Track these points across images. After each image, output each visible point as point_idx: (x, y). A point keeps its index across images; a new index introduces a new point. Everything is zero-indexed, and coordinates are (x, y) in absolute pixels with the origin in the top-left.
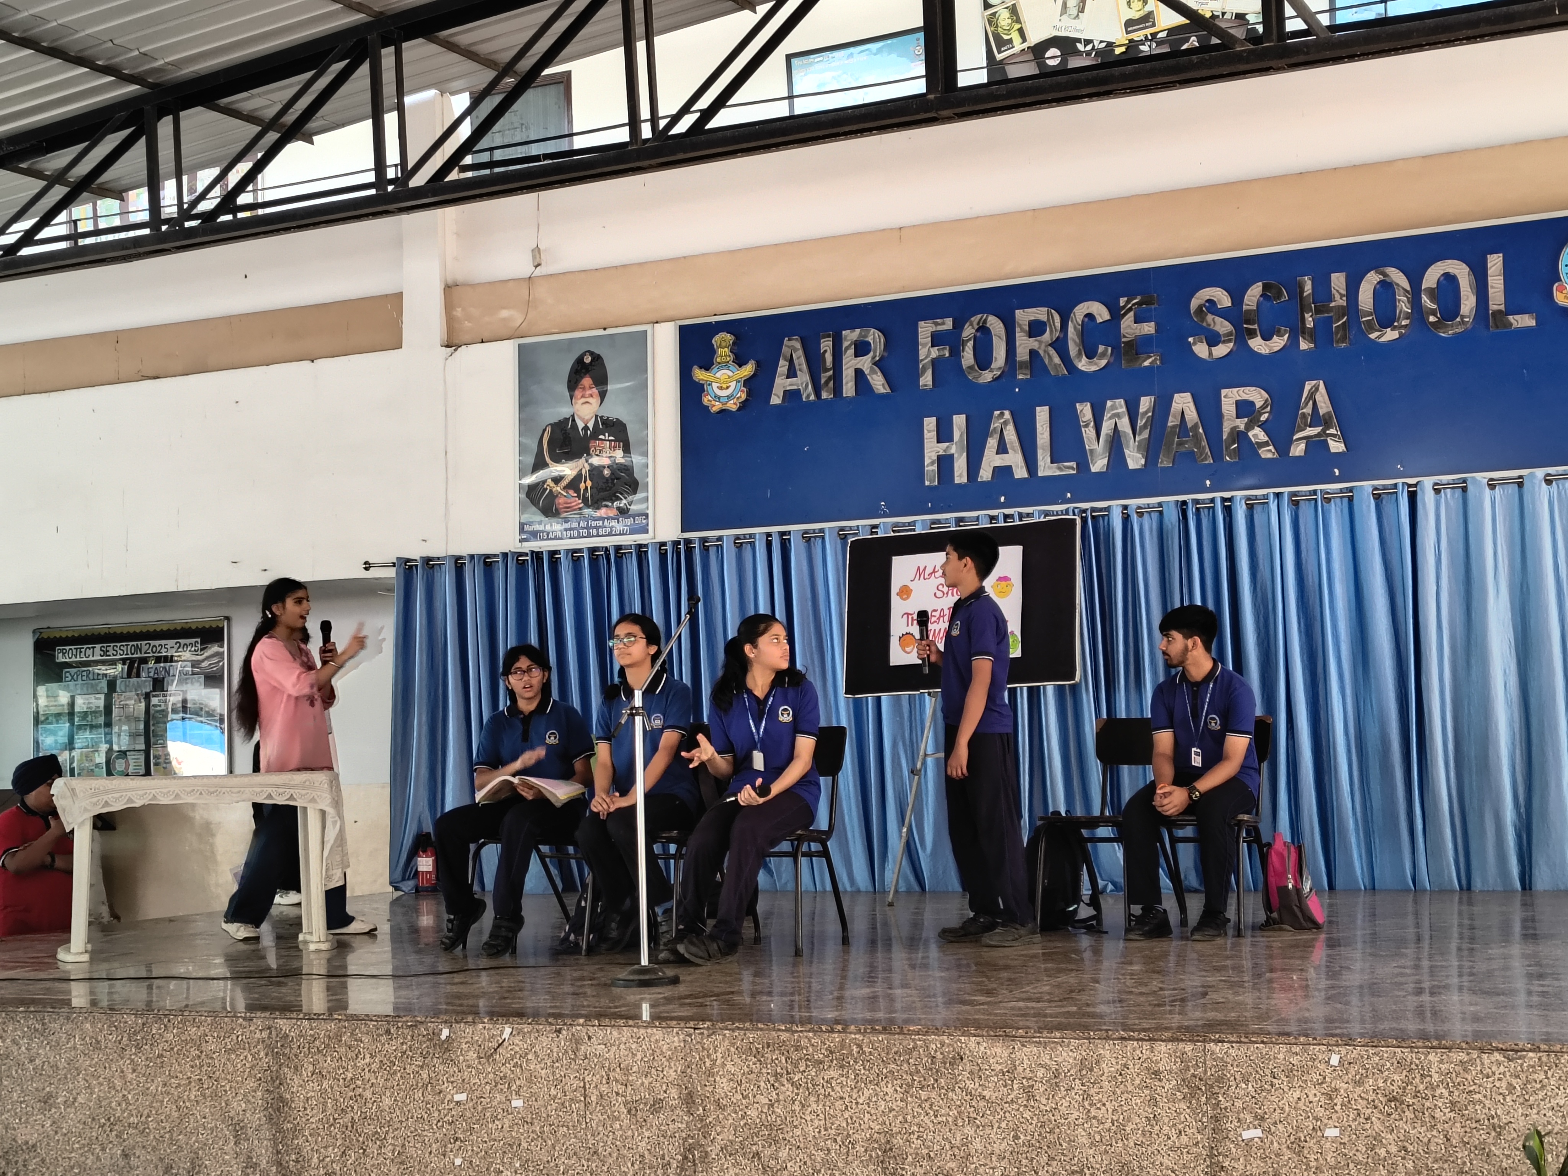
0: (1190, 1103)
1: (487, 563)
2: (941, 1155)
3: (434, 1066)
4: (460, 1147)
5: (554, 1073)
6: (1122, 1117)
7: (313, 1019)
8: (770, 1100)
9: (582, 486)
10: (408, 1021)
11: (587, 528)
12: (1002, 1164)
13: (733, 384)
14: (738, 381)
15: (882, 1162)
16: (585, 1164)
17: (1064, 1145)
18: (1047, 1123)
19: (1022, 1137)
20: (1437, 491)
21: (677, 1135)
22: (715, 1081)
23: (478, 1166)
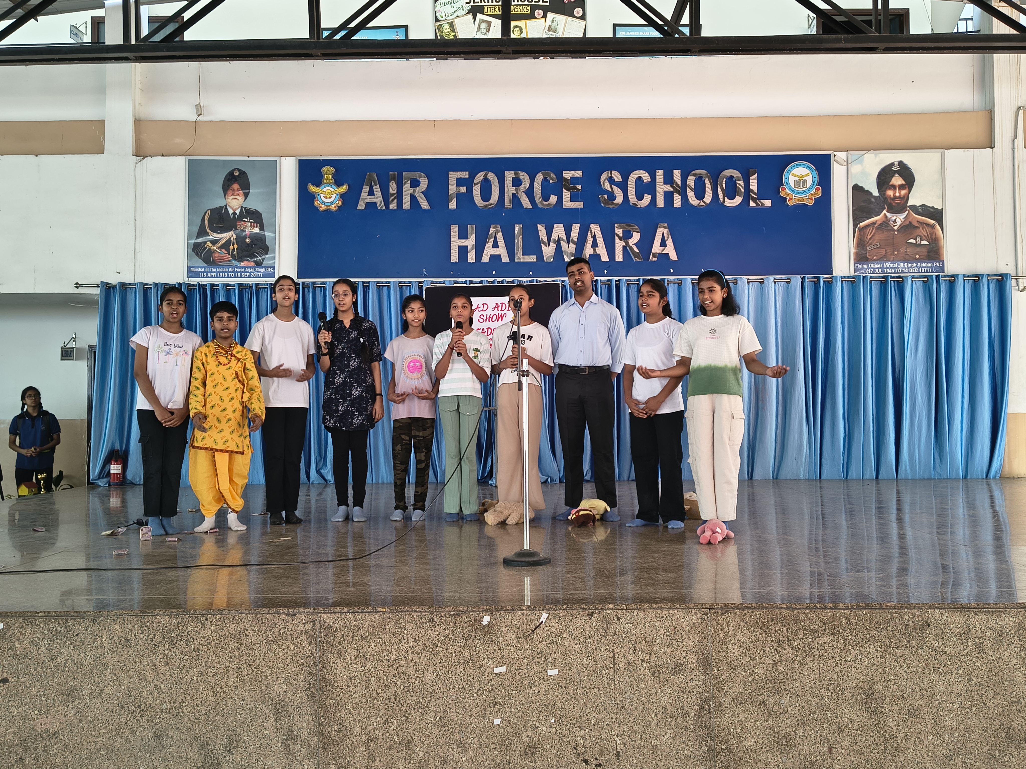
3: (476, 646)
5: (586, 648)
7: (358, 612)
9: (231, 247)
10: (450, 611)
11: (234, 272)
12: (959, 699)
13: (334, 196)
14: (337, 195)
17: (1006, 683)
21: (695, 690)
22: (727, 648)
23: (515, 724)
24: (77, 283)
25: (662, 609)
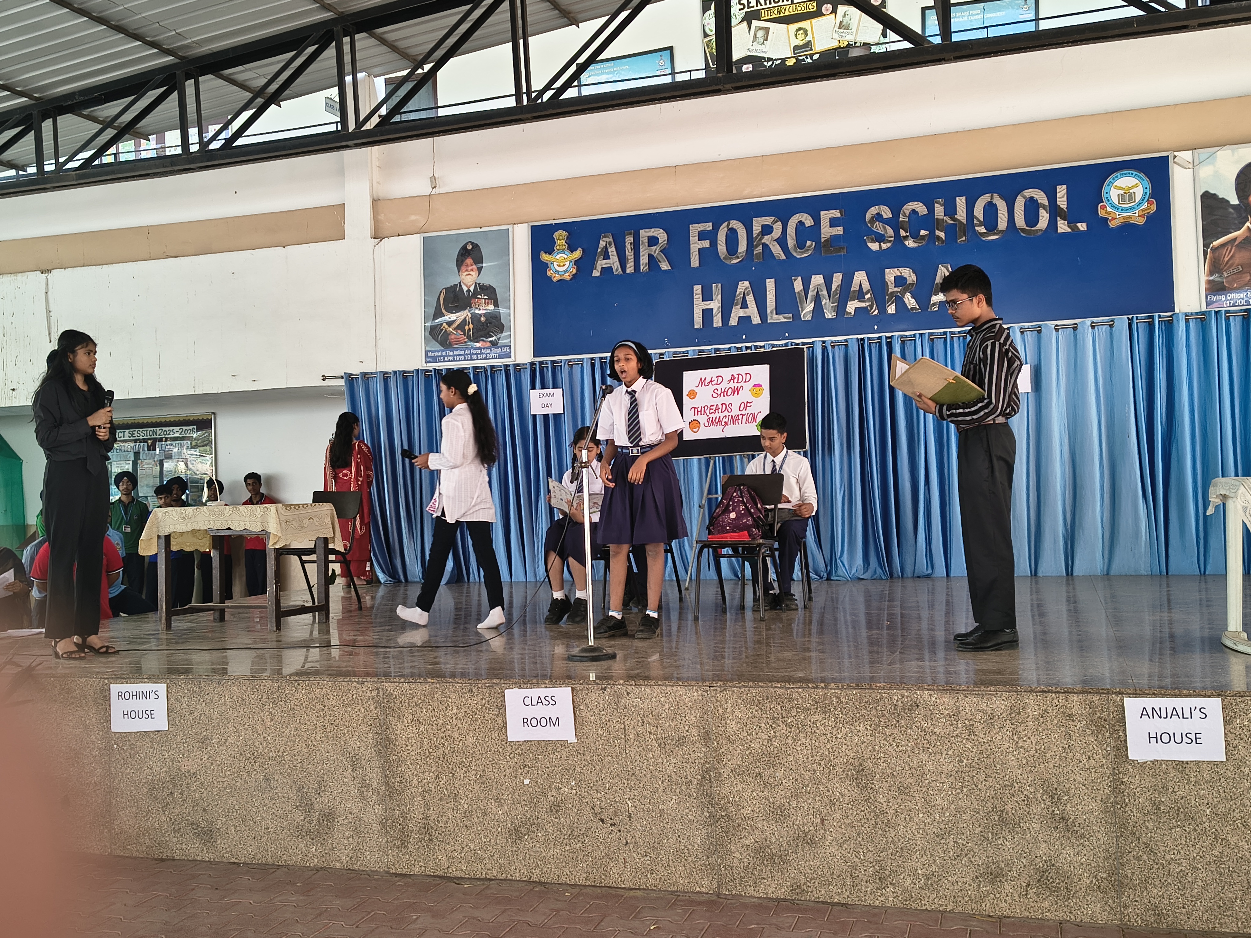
0: (1097, 737)
1: (405, 376)
2: (902, 774)
4: (528, 771)
5: (600, 719)
8: (769, 736)
9: (467, 327)
11: (471, 354)
12: (950, 780)
13: (567, 263)
14: (571, 262)
15: (856, 779)
16: (626, 782)
18: (985, 751)
19: (965, 761)
20: (1022, 333)
21: (697, 761)
22: (726, 723)
24: (323, 376)
25: (666, 686)
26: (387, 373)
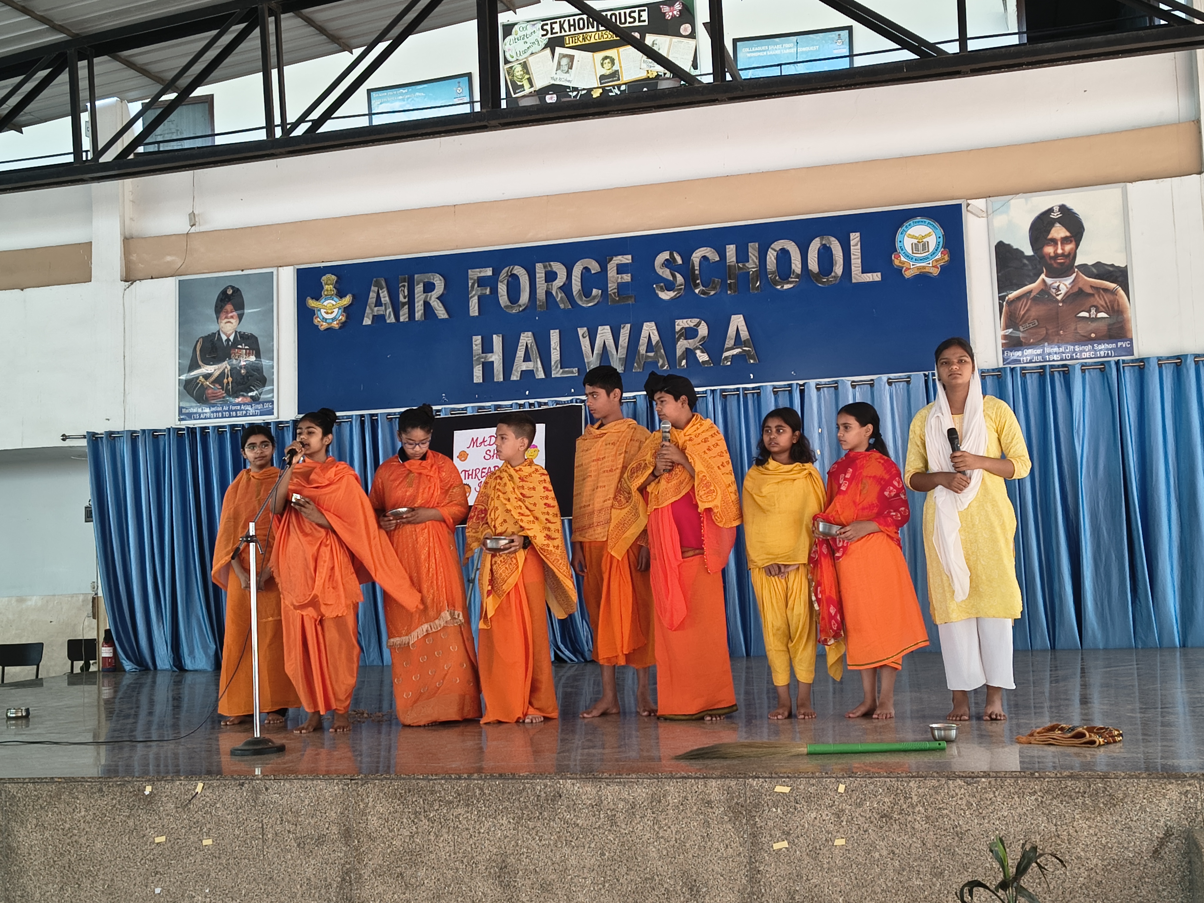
0: (734, 824)
1: (154, 435)
2: (545, 869)
3: (139, 816)
4: (160, 879)
5: (237, 818)
6: (683, 836)
7: (37, 782)
8: (411, 833)
9: (225, 381)
10: (117, 781)
11: (229, 411)
12: (592, 874)
13: (336, 310)
14: (339, 309)
15: (499, 877)
16: (263, 887)
17: (640, 859)
18: (626, 843)
19: (607, 854)
20: (818, 389)
21: (337, 862)
22: (367, 819)
23: (174, 893)
24: (64, 435)
25: (306, 780)
26: (135, 432)
